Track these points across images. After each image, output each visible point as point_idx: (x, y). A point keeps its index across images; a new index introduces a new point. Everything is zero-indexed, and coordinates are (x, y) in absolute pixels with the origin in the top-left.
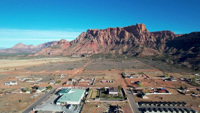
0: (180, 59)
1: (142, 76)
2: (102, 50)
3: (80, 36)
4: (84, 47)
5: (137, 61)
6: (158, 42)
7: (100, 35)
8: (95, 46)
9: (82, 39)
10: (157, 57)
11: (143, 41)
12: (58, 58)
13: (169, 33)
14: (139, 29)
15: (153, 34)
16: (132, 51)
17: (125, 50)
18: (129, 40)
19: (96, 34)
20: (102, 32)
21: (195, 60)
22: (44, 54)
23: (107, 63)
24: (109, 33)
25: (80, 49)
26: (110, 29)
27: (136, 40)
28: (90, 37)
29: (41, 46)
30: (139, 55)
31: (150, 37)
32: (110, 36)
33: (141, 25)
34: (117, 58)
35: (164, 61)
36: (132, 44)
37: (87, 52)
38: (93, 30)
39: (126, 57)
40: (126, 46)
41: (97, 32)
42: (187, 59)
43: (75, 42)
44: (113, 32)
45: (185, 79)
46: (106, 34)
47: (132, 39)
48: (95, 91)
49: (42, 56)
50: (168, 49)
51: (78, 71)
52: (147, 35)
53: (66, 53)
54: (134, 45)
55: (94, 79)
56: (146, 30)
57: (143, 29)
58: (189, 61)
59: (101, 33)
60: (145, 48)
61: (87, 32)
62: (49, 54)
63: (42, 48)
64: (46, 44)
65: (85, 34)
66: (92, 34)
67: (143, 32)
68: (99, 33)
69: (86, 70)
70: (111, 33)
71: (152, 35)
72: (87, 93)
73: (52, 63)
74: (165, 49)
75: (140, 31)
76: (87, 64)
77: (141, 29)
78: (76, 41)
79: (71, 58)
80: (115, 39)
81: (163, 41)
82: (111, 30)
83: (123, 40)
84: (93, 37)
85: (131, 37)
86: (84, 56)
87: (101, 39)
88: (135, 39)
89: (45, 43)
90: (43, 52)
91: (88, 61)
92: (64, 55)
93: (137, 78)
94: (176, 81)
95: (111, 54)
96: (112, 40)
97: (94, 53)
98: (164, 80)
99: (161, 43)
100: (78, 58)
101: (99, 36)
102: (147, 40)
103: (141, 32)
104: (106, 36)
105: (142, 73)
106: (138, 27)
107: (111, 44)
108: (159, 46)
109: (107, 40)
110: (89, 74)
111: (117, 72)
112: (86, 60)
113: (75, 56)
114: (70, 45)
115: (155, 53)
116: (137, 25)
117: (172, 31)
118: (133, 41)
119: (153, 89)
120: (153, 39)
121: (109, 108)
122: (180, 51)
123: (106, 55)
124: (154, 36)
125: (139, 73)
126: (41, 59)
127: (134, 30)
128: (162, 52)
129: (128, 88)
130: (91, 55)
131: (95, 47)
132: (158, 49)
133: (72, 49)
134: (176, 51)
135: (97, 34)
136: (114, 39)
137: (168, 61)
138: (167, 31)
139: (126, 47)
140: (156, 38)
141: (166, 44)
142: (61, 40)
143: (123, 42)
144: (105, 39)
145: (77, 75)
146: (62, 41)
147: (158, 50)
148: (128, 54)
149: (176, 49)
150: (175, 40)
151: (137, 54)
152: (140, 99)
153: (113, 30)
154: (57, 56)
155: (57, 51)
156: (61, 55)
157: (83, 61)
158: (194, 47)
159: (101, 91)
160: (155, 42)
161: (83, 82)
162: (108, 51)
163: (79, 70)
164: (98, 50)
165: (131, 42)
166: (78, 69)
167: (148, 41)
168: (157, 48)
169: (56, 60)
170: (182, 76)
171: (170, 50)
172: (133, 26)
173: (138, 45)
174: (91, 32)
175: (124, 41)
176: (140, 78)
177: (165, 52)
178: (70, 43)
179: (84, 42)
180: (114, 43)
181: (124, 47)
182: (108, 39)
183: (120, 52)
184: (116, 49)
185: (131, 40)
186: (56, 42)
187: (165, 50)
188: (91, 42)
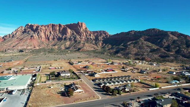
0: (115, 52)
1: (89, 63)
2: (43, 46)
3: (17, 31)
4: (22, 42)
5: (80, 54)
6: (97, 39)
7: (41, 31)
8: (36, 42)
9: (19, 33)
10: (97, 51)
11: (83, 38)
14: (80, 27)
15: (92, 32)
16: (74, 46)
17: (68, 46)
18: (71, 36)
20: (43, 28)
21: (125, 52)
23: (51, 56)
24: (51, 29)
25: (18, 44)
26: (51, 25)
27: (78, 37)
28: (29, 31)
30: (82, 49)
31: (90, 35)
32: (52, 32)
33: (82, 24)
34: (60, 52)
35: (104, 54)
36: (73, 40)
37: (26, 47)
38: (33, 25)
39: (69, 52)
40: (68, 42)
41: (37, 27)
42: (120, 52)
44: (55, 29)
45: (123, 63)
46: (48, 30)
47: (74, 36)
48: (44, 76)
50: (105, 45)
52: (87, 33)
54: (75, 41)
55: (40, 67)
56: (86, 28)
57: (84, 27)
59: (42, 29)
60: (86, 44)
61: (26, 26)
65: (23, 28)
66: (32, 29)
67: (84, 30)
68: (40, 29)
69: (28, 62)
70: (53, 29)
72: (34, 78)
74: (102, 45)
75: (81, 29)
77: (82, 27)
78: (11, 36)
79: (5, 53)
80: (58, 35)
81: (101, 39)
82: (53, 26)
83: (65, 36)
84: (33, 32)
85: (73, 34)
86: (23, 51)
87: (43, 35)
88: (76, 36)
91: (28, 55)
93: (85, 64)
94: (117, 64)
95: (54, 49)
96: (54, 36)
97: (35, 48)
98: (108, 65)
99: (99, 40)
100: (15, 53)
101: (40, 32)
102: (87, 37)
103: (81, 30)
104: (48, 32)
105: (88, 61)
106: (80, 25)
107: (53, 40)
108: (97, 43)
109: (49, 36)
111: (63, 61)
112: (26, 54)
113: (10, 52)
114: (4, 40)
115: (95, 48)
116: (78, 23)
117: (106, 31)
118: (75, 38)
119: (101, 70)
120: (92, 37)
121: (64, 87)
122: (114, 47)
123: (48, 50)
124: (93, 34)
127: (75, 27)
128: (100, 48)
129: (79, 71)
130: (31, 51)
132: (96, 45)
133: (6, 45)
134: (111, 47)
135: (38, 29)
136: (56, 35)
137: (106, 54)
138: (103, 31)
139: (68, 43)
140: (95, 36)
141: (103, 41)
143: (65, 39)
144: (46, 35)
145: (18, 66)
148: (70, 49)
149: (111, 45)
150: (110, 38)
151: (79, 49)
152: (92, 78)
153: (55, 26)
157: (22, 55)
158: (123, 43)
159: (50, 75)
160: (94, 40)
161: (27, 70)
162: (50, 47)
164: (40, 45)
165: (73, 39)
166: (18, 61)
167: (88, 38)
170: (120, 61)
171: (106, 46)
172: (74, 24)
173: (79, 41)
174: (31, 27)
175: (67, 37)
176: (87, 64)
177: (102, 48)
178: (3, 37)
179: (22, 36)
180: (56, 39)
181: (66, 43)
182: (50, 35)
183: (63, 47)
184: (58, 45)
185: (73, 36)
187: (102, 46)
188: (30, 38)
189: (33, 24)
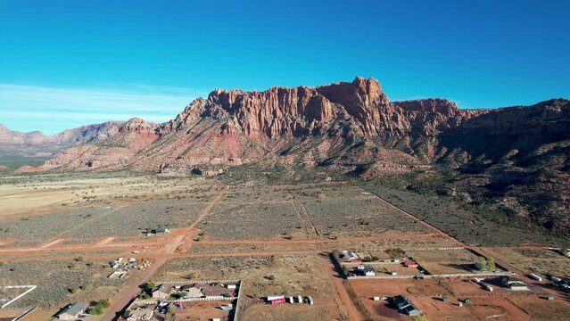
0: (487, 186)
1: (404, 264)
2: (254, 154)
3: (187, 111)
4: (200, 144)
5: (366, 195)
6: (417, 131)
7: (249, 110)
8: (235, 142)
9: (193, 118)
10: (419, 178)
11: (373, 127)
12: (118, 180)
13: (443, 106)
14: (362, 93)
15: (401, 109)
16: (345, 158)
17: (324, 156)
18: (334, 124)
19: (238, 105)
20: (255, 100)
21: (534, 191)
22: (71, 166)
23: (274, 202)
24: (276, 103)
25: (189, 149)
26: (277, 91)
27: (356, 125)
28: (217, 112)
29: (66, 137)
30: (369, 171)
31: (395, 119)
32: (279, 113)
33: (368, 83)
34: (301, 181)
35: (445, 194)
36: (342, 136)
37: (208, 159)
38: (228, 95)
39: (329, 178)
40: (325, 143)
41: (239, 98)
42: (511, 189)
43: (171, 128)
44: (287, 101)
45: (548, 277)
46: (267, 106)
47: (343, 122)
49: (65, 172)
50: (447, 153)
51: (178, 241)
52: (386, 113)
53: (143, 163)
54: (348, 140)
55: (238, 285)
56: (381, 97)
57: (374, 94)
58: (518, 196)
59: (251, 103)
60: (383, 152)
61: (209, 98)
62: (90, 164)
63: (70, 141)
64: (84, 132)
65: (203, 105)
66: (225, 105)
67: (374, 102)
68: (247, 103)
69: (206, 237)
70: (281, 103)
71: (400, 113)
73: (95, 200)
74: (436, 154)
75: (364, 100)
76: (211, 204)
77: (368, 93)
78: (175, 126)
79: (158, 178)
80: (294, 121)
81: (431, 131)
82: (282, 93)
83: (315, 124)
84: (226, 114)
85: (341, 116)
86: (200, 173)
87: (252, 120)
88: (350, 124)
89: (80, 126)
90: (69, 157)
91: (213, 192)
92: (137, 170)
93: (389, 277)
95: (284, 168)
96: (283, 125)
97: (232, 163)
98: (483, 286)
99: (425, 135)
100: (182, 178)
101: (246, 111)
102: (384, 125)
103: (367, 102)
104: (267, 113)
106: (361, 89)
107: (281, 135)
108: (419, 144)
109: (270, 123)
110: (218, 255)
111: (312, 243)
112: (207, 187)
113: (171, 174)
114: (158, 136)
115: (412, 167)
116: (357, 81)
117: (450, 100)
118: (347, 129)
120: (403, 124)
122: (479, 159)
123: (267, 170)
124: (405, 114)
125: (387, 251)
126: (58, 185)
127: (347, 95)
128: (429, 162)
130: (221, 171)
131: (232, 144)
132: (417, 152)
133: (162, 151)
134: (469, 161)
135: (241, 106)
136: (291, 122)
137: (454, 194)
138: (437, 100)
139: (324, 146)
140: (411, 121)
141: (438, 137)
142: (130, 121)
143: (316, 132)
144: (263, 121)
145: (174, 263)
146: (132, 125)
147: (419, 156)
148: (332, 167)
149: (469, 153)
151: (361, 170)
153: (288, 93)
154: (114, 171)
155: (116, 157)
156: (128, 169)
157: (196, 191)
158: (516, 148)
160: (409, 134)
161: (196, 303)
162: (274, 159)
163: (181, 237)
164: (244, 153)
165: (341, 132)
166: (179, 233)
167: (389, 129)
168: (415, 149)
169: (108, 186)
170: (529, 261)
171: (451, 156)
172: (343, 84)
173: (360, 140)
174: (222, 99)
175: (321, 127)
176: (398, 274)
177: (437, 162)
178: (157, 130)
179: (200, 128)
180: (289, 133)
181: (319, 147)
182: (273, 121)
183: (309, 161)
184: (295, 151)
185: (340, 124)
186: (114, 124)
187: (438, 157)
188: (220, 131)
189: (227, 92)
